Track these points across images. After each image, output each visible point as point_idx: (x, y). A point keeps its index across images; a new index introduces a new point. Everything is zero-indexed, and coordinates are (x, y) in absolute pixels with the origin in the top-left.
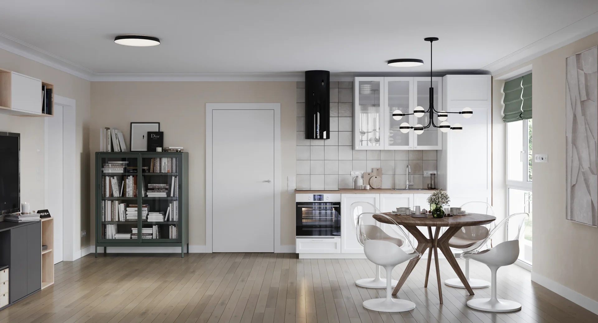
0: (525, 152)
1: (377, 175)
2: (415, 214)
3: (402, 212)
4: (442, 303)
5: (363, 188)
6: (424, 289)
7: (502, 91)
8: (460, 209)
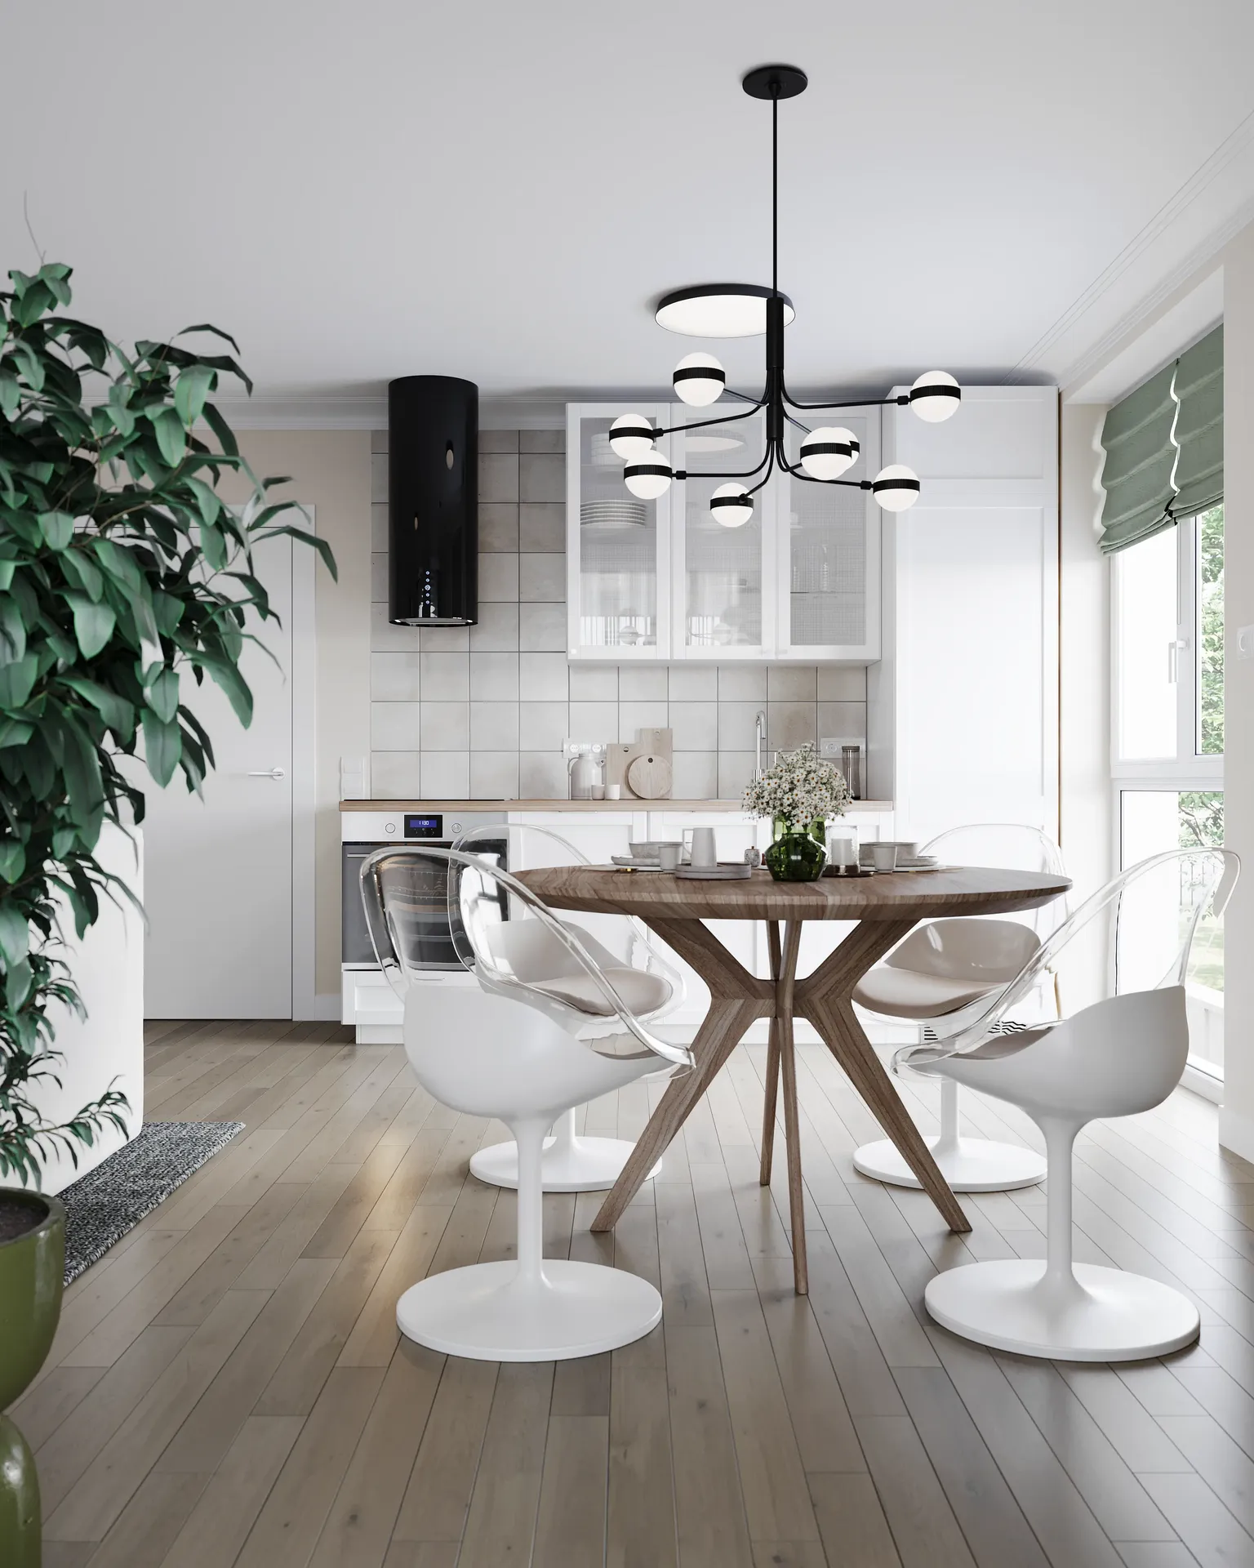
0: (1188, 644)
1: (655, 754)
2: (689, 865)
3: (648, 861)
4: (803, 1291)
5: (599, 795)
6: (757, 1192)
7: (1097, 444)
8: (909, 847)
